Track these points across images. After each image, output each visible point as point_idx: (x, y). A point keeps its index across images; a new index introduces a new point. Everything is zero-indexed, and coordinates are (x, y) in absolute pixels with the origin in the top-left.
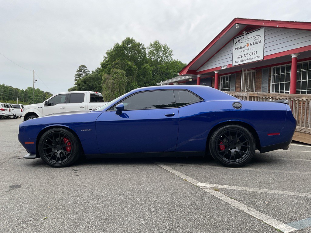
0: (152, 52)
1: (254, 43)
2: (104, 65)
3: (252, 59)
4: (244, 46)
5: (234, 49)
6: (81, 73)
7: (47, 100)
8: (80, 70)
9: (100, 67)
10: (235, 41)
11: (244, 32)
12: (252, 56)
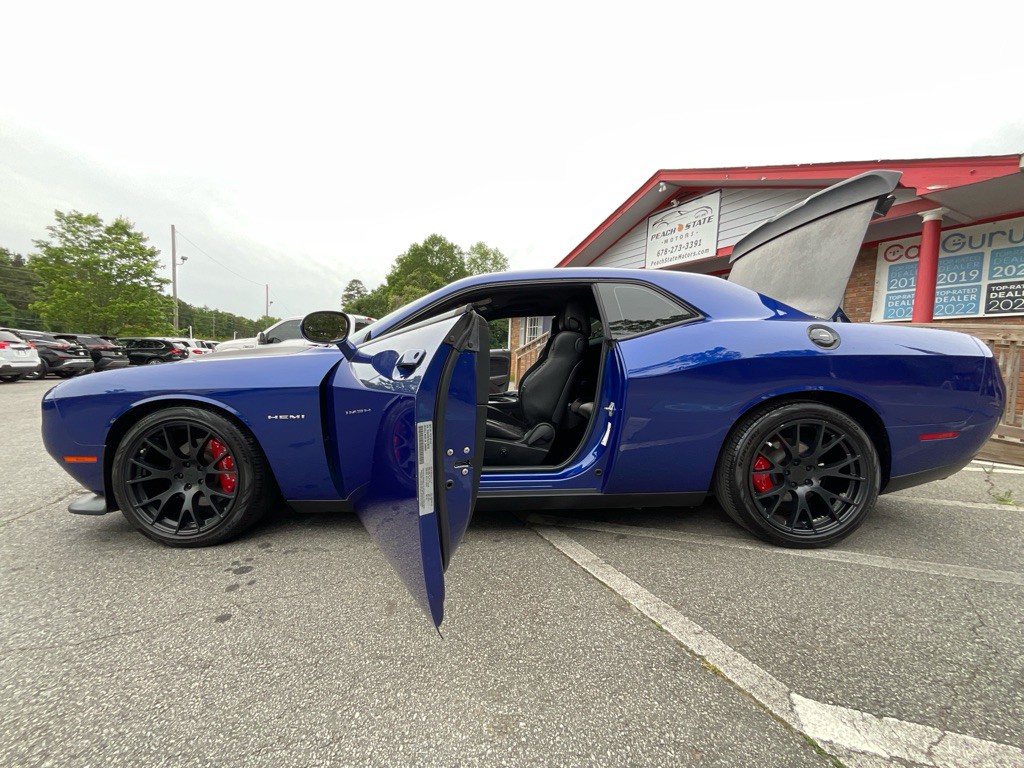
0: (474, 261)
2: (392, 280)
3: (689, 255)
4: (673, 231)
5: (650, 237)
6: (352, 293)
7: (265, 332)
8: (350, 288)
9: (386, 283)
10: (653, 220)
11: (674, 201)
12: (689, 251)
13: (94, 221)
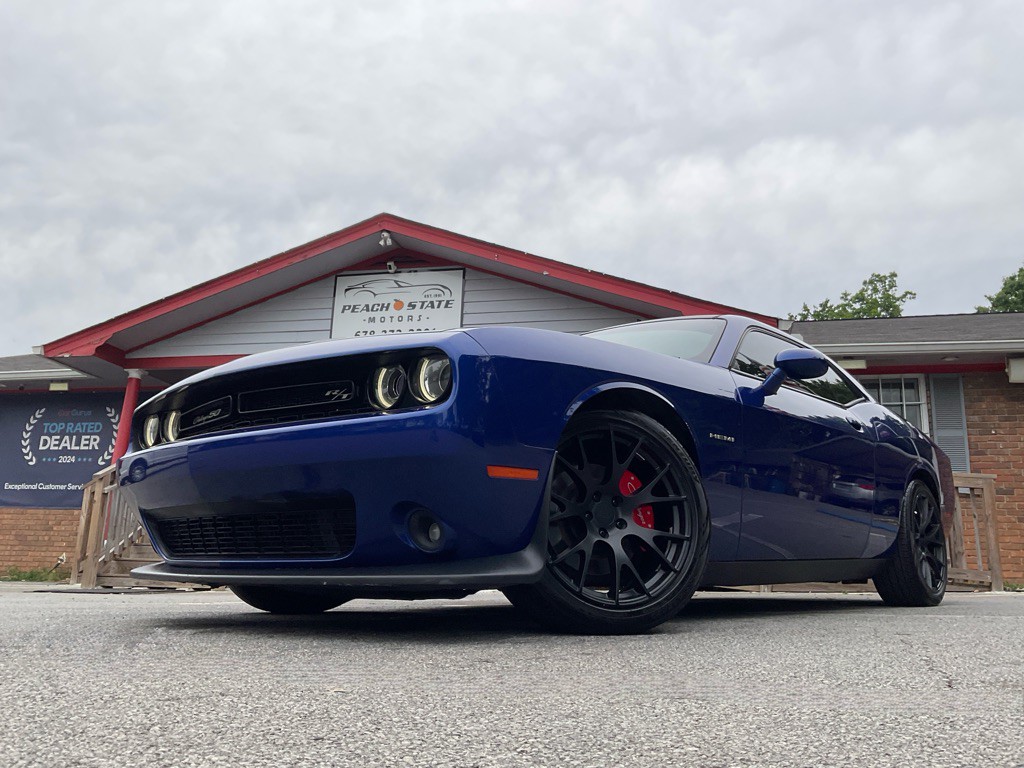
1: (423, 303)
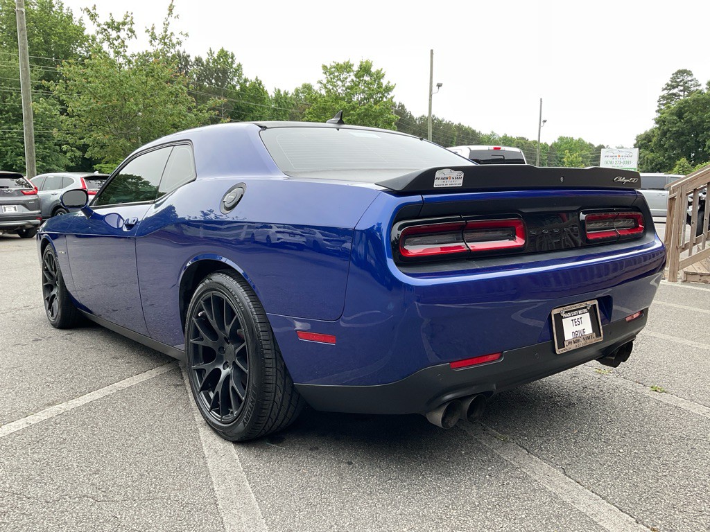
8: (672, 85)
13: (347, 67)
